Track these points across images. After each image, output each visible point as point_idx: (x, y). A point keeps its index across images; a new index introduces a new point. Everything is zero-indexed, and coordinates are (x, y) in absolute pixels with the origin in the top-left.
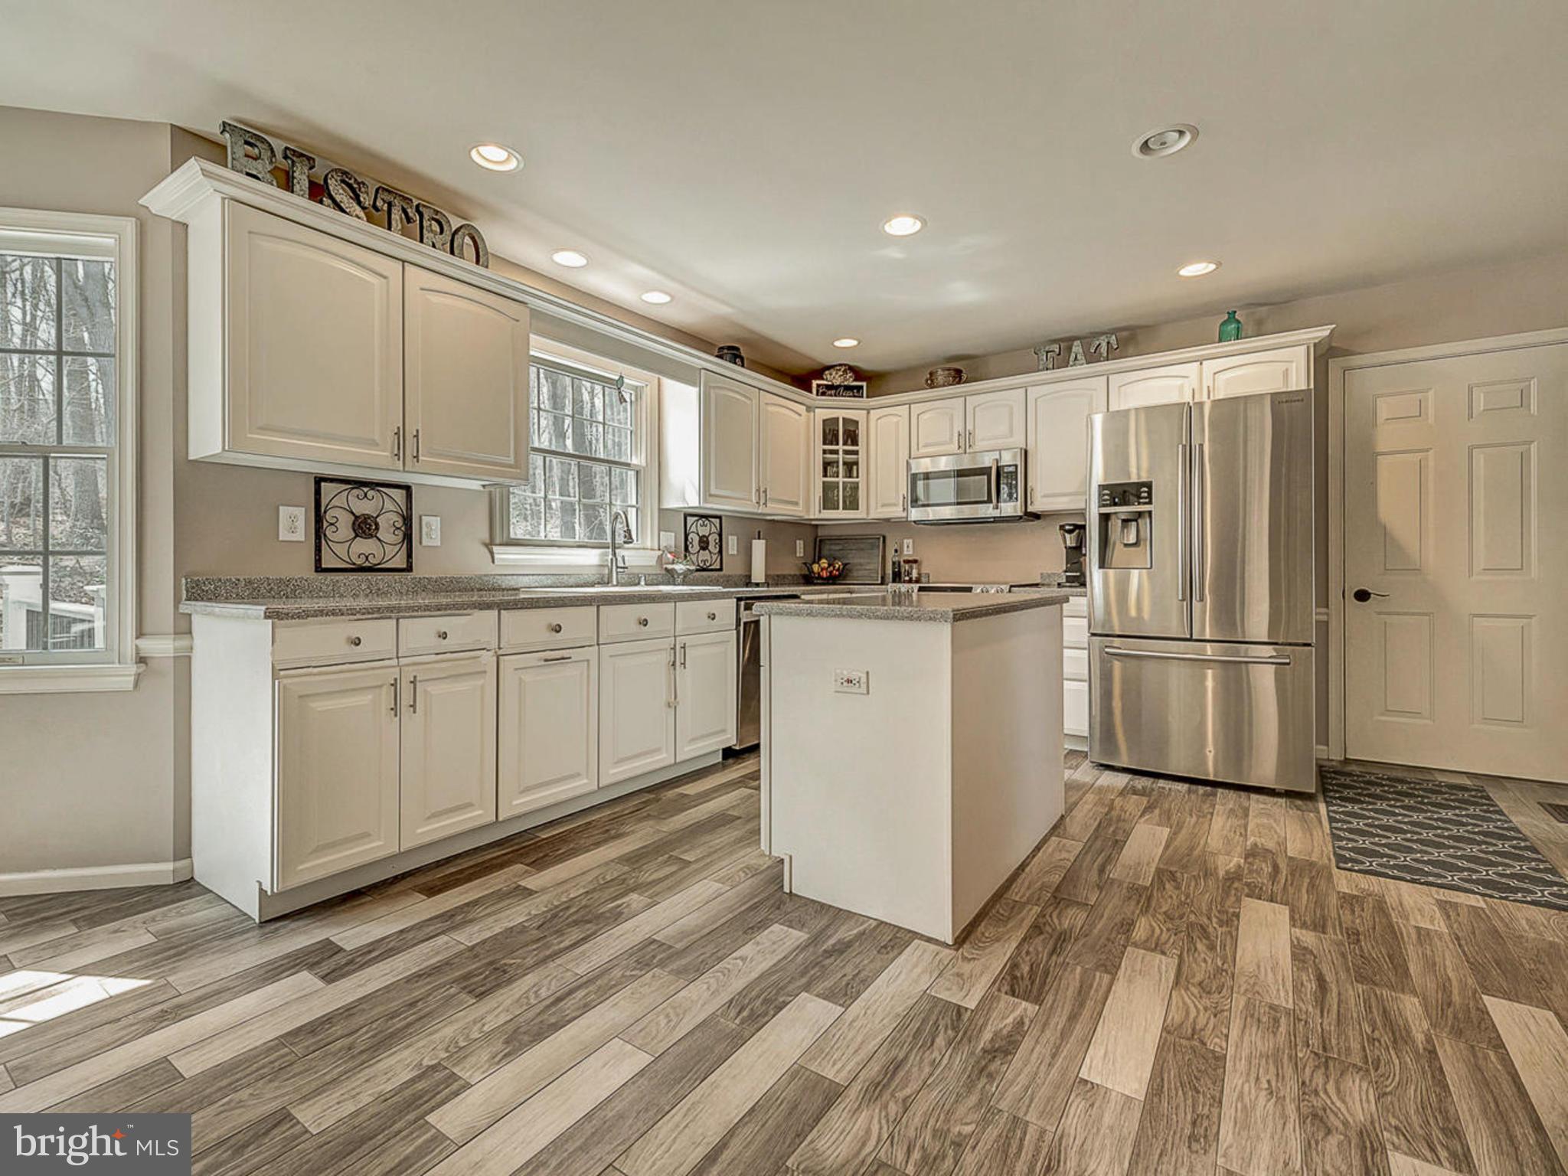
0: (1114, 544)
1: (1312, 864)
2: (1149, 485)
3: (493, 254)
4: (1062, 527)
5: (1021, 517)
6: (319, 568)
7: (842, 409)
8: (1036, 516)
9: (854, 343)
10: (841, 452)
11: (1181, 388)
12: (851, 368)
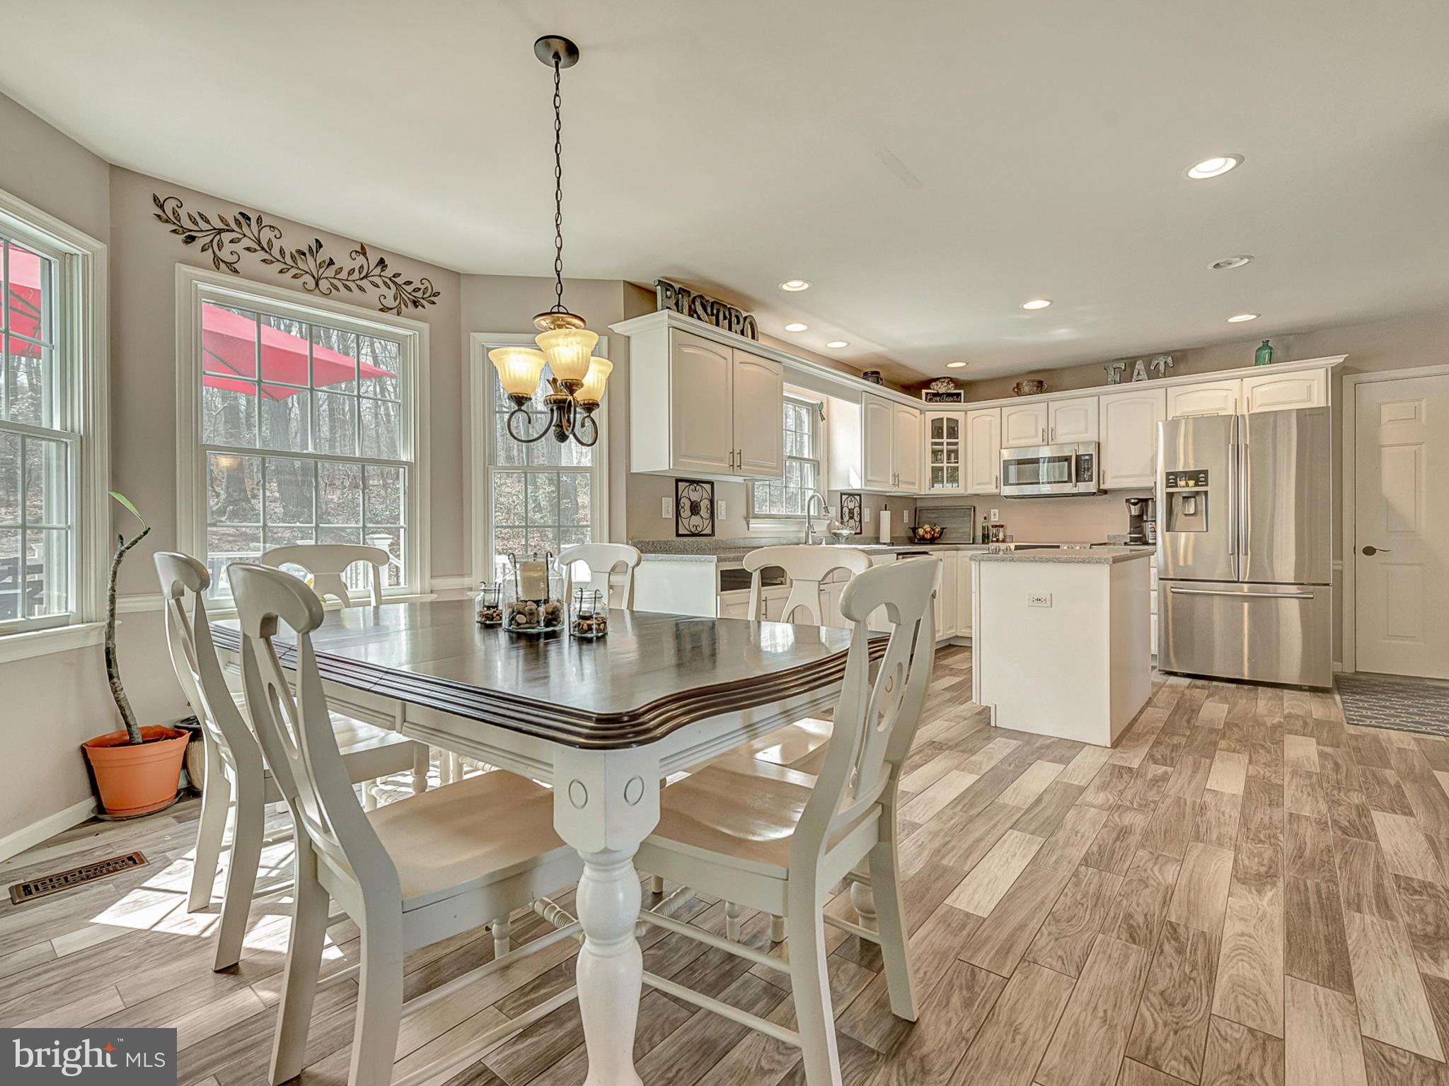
0: (1177, 514)
1: (1330, 722)
2: (1206, 472)
3: (761, 333)
4: (1127, 501)
5: (1095, 493)
6: (678, 535)
7: (945, 411)
8: (1105, 492)
9: (964, 364)
10: (945, 444)
11: (1226, 398)
12: (952, 380)
